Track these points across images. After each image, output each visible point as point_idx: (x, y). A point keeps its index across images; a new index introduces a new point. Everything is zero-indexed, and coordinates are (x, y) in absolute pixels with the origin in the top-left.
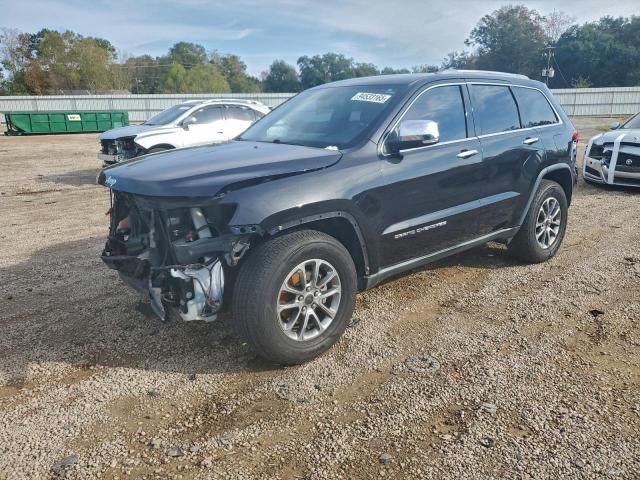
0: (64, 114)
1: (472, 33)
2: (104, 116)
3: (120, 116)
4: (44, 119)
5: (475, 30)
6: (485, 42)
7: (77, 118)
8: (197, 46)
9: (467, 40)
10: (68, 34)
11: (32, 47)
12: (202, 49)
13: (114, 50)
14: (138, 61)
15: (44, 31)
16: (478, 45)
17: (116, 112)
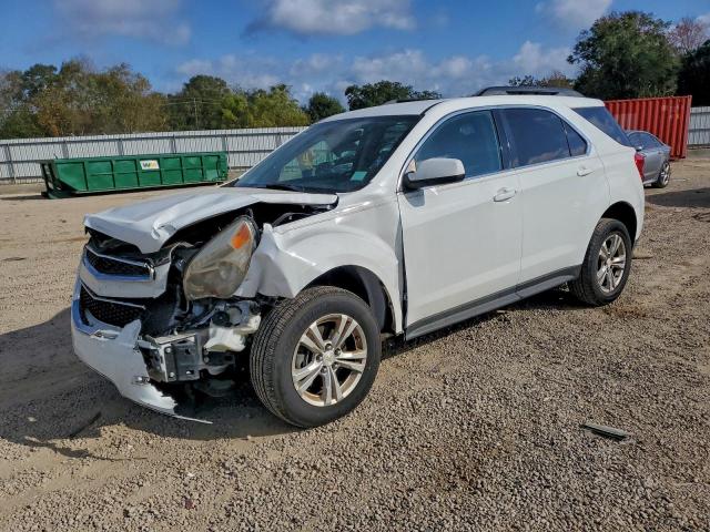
0: (135, 160)
1: (577, 48)
2: (192, 161)
3: (215, 160)
4: (104, 168)
6: (594, 57)
7: (154, 165)
9: (571, 57)
16: (583, 62)
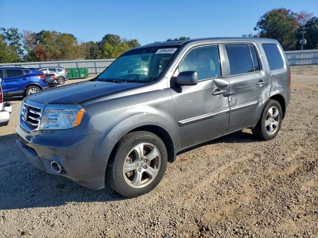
1: (258, 24)
2: (76, 70)
5: (259, 22)
6: (264, 28)
8: (116, 36)
9: (255, 28)
10: (54, 32)
11: (37, 40)
12: (119, 37)
13: (76, 39)
14: (87, 44)
15: (43, 31)
16: (261, 30)
17: (81, 69)
